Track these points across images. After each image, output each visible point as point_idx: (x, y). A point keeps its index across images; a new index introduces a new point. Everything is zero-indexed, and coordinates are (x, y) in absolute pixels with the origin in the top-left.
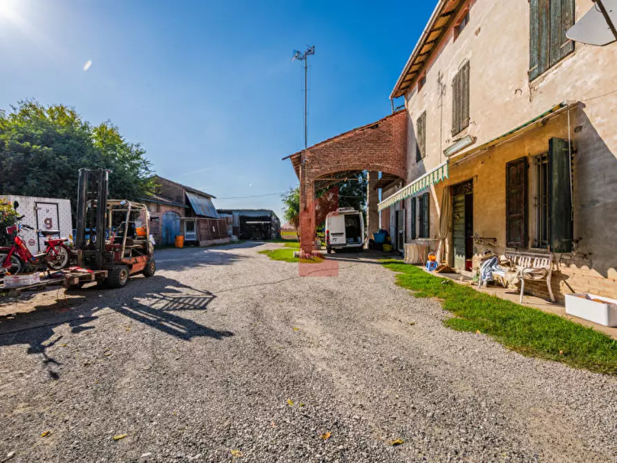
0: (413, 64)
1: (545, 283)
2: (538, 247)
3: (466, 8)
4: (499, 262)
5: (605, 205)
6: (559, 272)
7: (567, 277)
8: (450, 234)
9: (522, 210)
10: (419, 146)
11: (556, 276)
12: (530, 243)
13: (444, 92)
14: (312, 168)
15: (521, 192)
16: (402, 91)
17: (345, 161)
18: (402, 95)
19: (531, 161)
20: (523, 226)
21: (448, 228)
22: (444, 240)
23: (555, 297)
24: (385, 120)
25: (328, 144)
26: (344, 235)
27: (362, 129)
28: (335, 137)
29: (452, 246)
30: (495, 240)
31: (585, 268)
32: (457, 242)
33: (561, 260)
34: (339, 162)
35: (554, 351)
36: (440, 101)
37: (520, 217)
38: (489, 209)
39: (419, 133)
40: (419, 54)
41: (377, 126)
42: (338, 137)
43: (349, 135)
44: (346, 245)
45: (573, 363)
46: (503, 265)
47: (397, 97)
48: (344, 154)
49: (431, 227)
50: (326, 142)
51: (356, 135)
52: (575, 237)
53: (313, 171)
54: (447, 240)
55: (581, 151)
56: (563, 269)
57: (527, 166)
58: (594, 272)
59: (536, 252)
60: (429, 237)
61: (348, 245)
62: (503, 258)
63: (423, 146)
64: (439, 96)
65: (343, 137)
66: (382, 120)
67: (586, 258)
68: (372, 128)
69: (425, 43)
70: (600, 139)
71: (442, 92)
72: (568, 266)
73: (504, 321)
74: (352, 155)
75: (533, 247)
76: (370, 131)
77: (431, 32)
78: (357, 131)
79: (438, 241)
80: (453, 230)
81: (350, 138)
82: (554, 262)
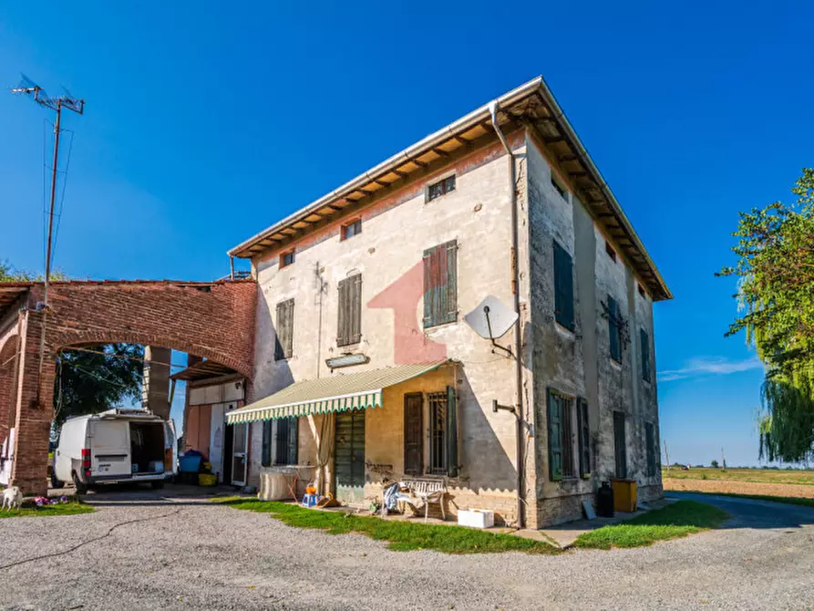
0: (278, 232)
1: (440, 504)
2: (431, 473)
3: (357, 216)
4: (400, 490)
5: (477, 442)
6: (448, 493)
7: (453, 497)
8: (331, 460)
9: (419, 440)
10: (281, 341)
11: (447, 497)
12: (425, 471)
13: (325, 289)
14: (60, 323)
15: (417, 423)
16: (251, 253)
17: (144, 328)
18: (248, 257)
19: (425, 397)
20: (419, 455)
21: (329, 453)
22: (323, 468)
23: (446, 515)
24: (223, 284)
25: (106, 288)
26: (128, 459)
27: (181, 284)
28: (124, 282)
29: (334, 474)
30: (391, 467)
31: (465, 488)
32: (340, 469)
33: (450, 484)
34: (129, 328)
35: (472, 547)
36: (318, 297)
37: (416, 447)
38: (384, 436)
39: (281, 322)
40: (290, 226)
41: (208, 289)
42: (130, 283)
43: (154, 287)
44: (131, 476)
45: (484, 552)
46: (403, 491)
47: (240, 257)
48: (140, 316)
49: (301, 450)
50: (100, 283)
51: (168, 291)
52: (459, 465)
53: (64, 329)
54: (327, 468)
55: (463, 398)
56: (451, 491)
57: (422, 401)
58: (471, 492)
59: (429, 478)
60: (296, 463)
61: (136, 478)
62: (402, 484)
63: (287, 342)
64: (316, 291)
65: (139, 287)
66: (218, 283)
67: (466, 482)
68: (199, 289)
69: (302, 219)
70: (473, 394)
71: (322, 289)
72: (454, 488)
73: (432, 536)
74: (159, 322)
75: (427, 473)
76: (195, 293)
77: (313, 213)
78: (171, 286)
79: (315, 468)
80: (335, 456)
81: (155, 292)
82: (444, 486)
